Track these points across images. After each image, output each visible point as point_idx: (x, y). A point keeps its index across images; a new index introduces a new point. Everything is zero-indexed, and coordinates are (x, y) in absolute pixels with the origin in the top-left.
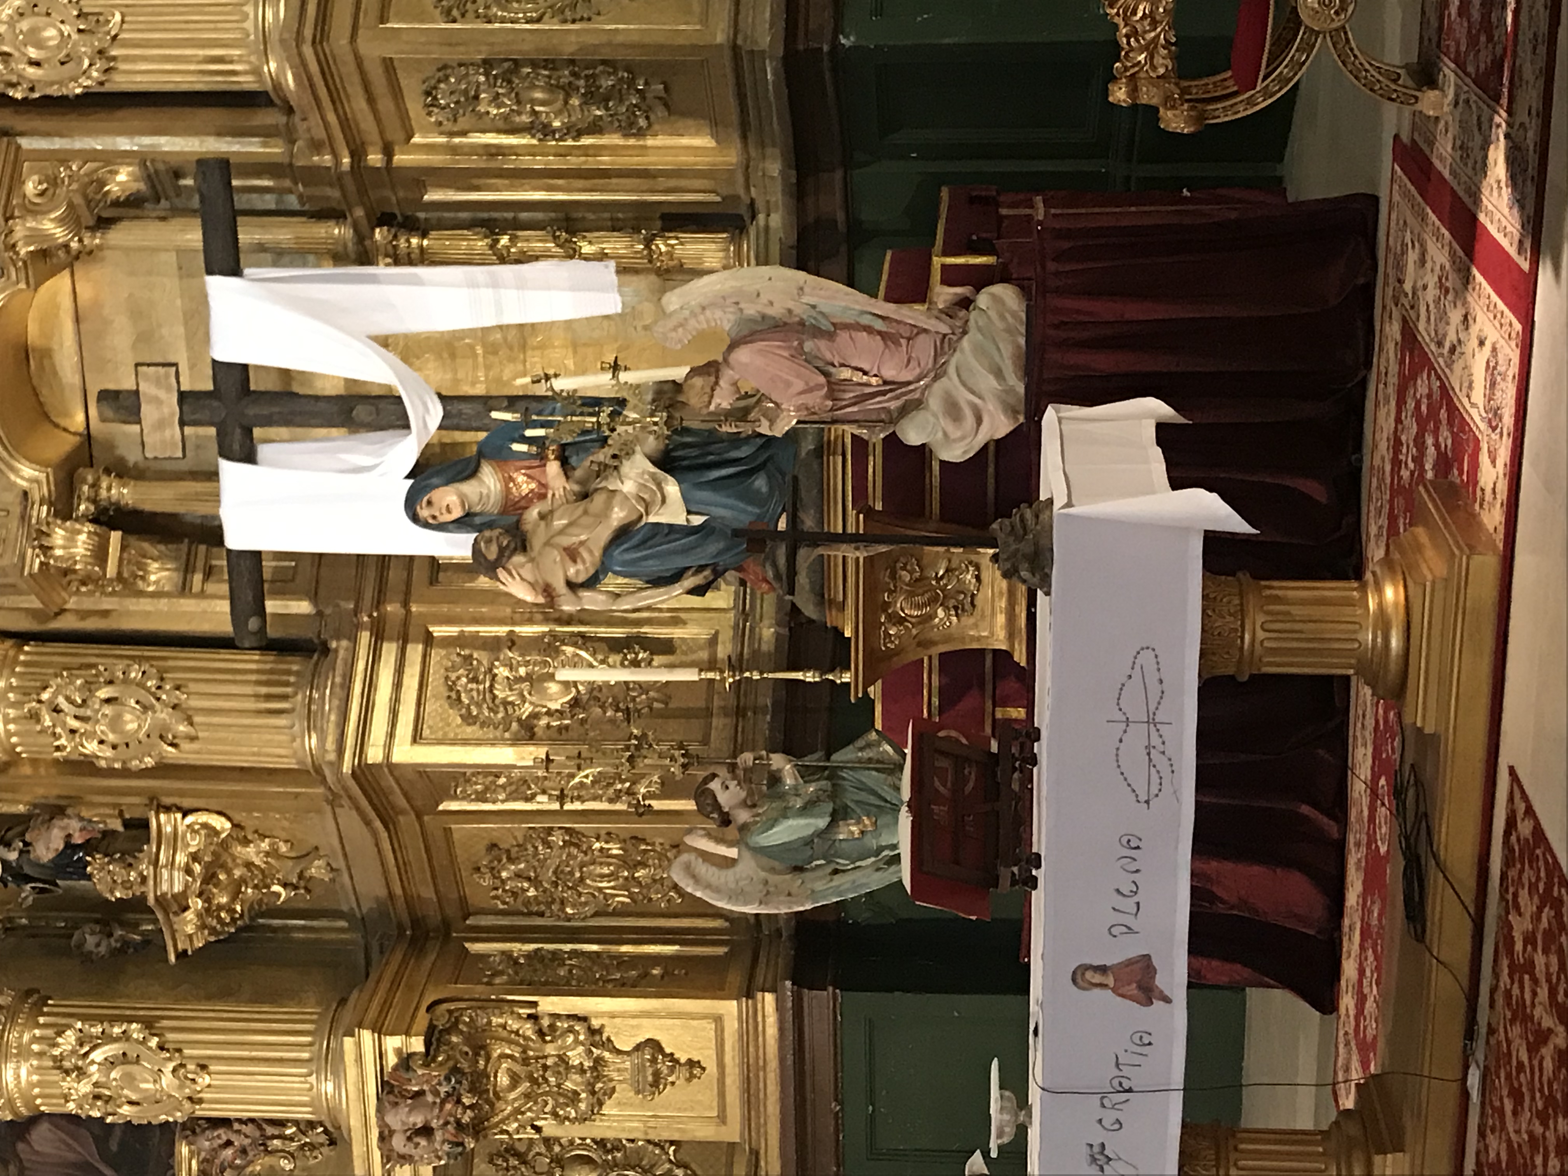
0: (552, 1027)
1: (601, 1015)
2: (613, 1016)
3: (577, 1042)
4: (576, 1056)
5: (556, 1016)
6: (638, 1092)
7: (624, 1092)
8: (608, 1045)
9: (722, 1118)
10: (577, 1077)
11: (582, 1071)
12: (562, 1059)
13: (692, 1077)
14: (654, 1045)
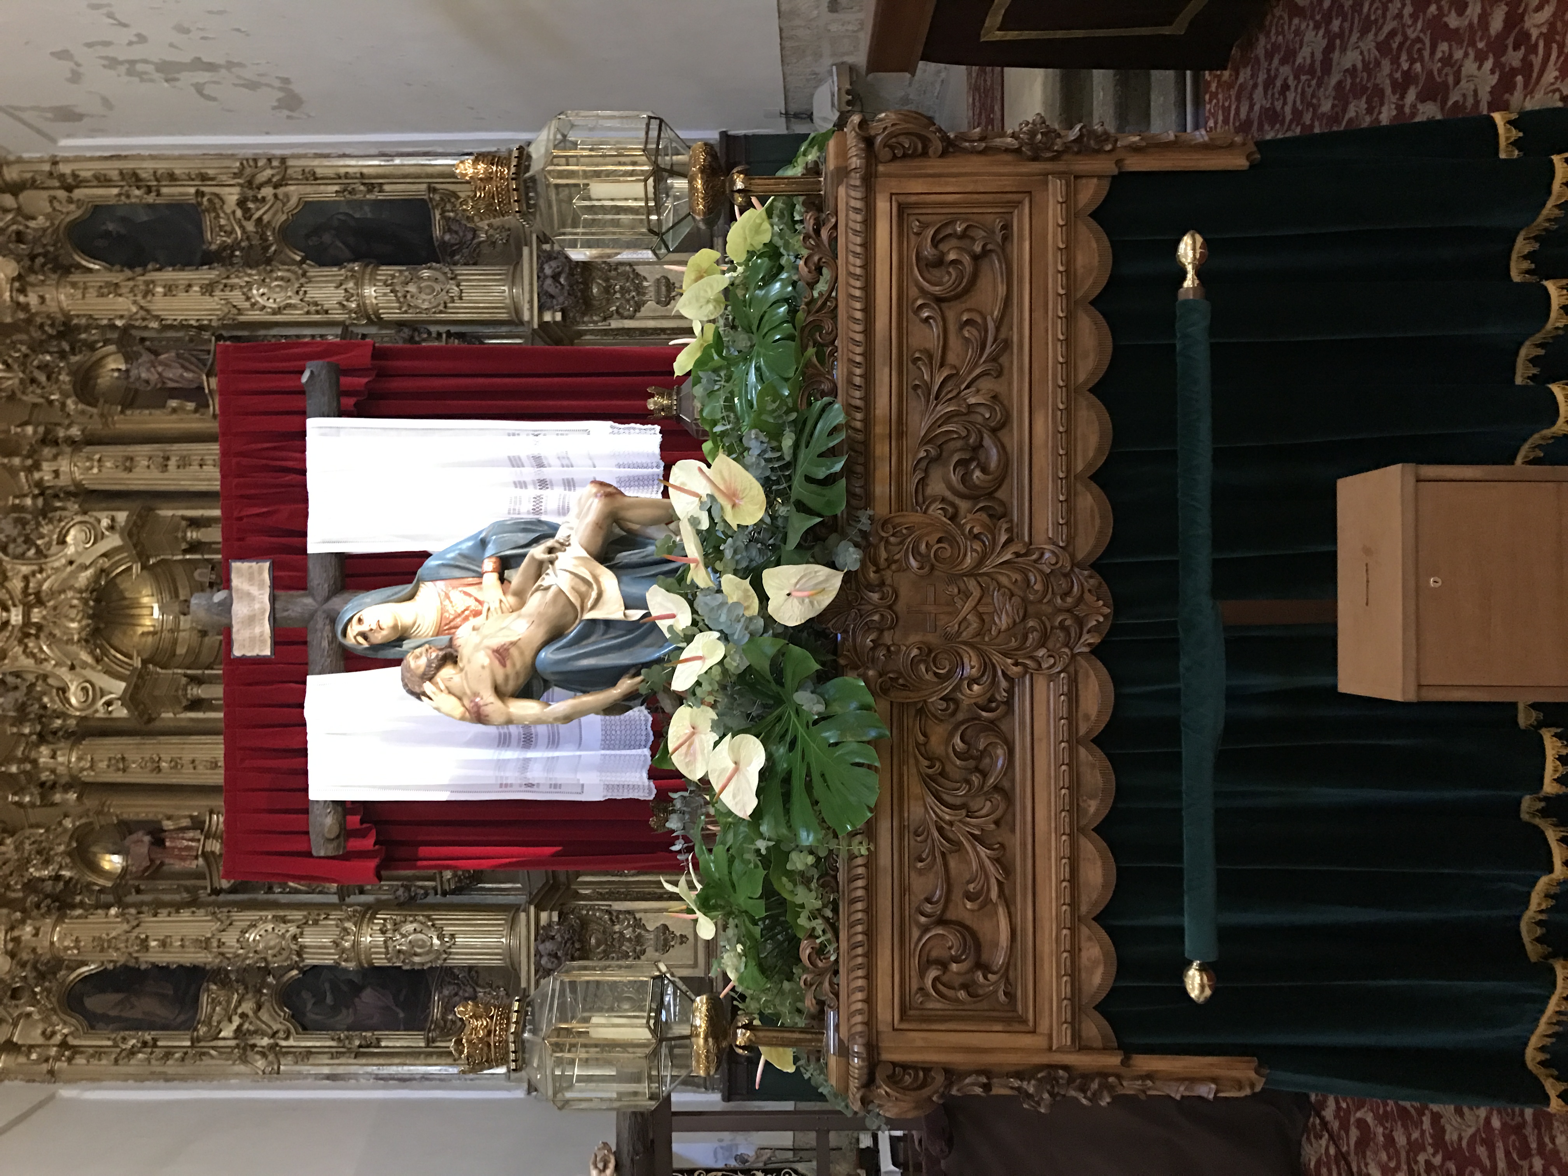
0: (617, 917)
1: (640, 911)
2: (646, 911)
3: (629, 925)
4: (628, 933)
5: (620, 912)
6: (656, 950)
7: (650, 953)
8: (644, 927)
9: (695, 965)
10: (627, 944)
11: (630, 940)
12: (621, 933)
13: (681, 943)
14: (665, 927)
